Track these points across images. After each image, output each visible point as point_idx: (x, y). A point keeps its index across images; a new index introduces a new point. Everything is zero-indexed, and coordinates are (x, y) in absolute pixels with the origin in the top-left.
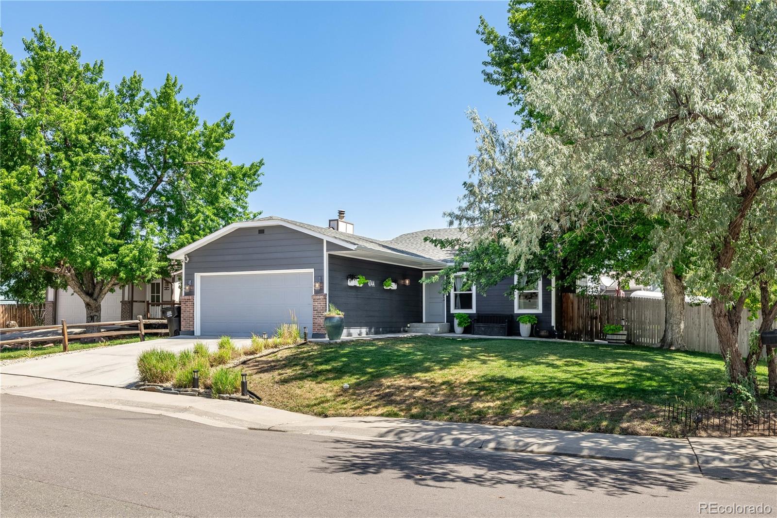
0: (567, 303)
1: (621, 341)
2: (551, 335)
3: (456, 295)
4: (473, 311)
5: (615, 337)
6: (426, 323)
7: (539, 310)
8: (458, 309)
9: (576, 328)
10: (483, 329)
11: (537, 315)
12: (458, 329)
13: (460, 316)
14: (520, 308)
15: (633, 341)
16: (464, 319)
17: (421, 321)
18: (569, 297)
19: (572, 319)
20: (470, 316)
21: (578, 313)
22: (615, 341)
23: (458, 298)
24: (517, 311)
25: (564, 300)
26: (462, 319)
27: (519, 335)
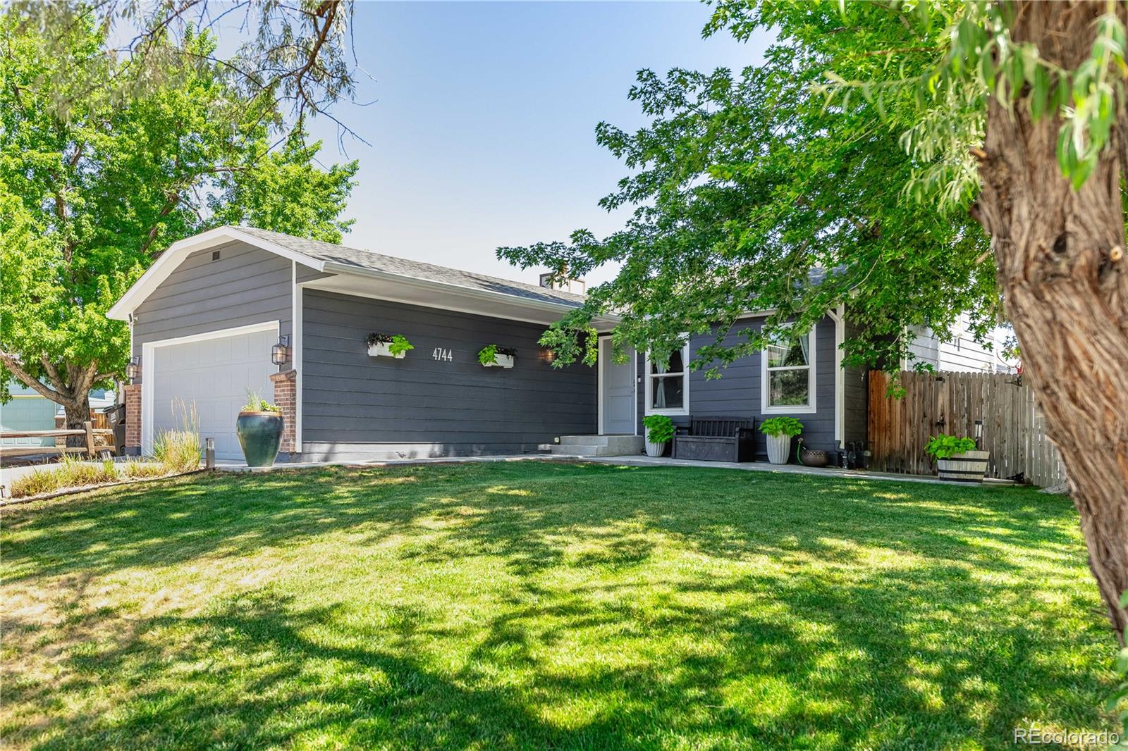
0: (879, 392)
1: (972, 477)
2: (832, 460)
3: (656, 381)
4: (684, 411)
5: (955, 466)
6: (605, 435)
7: (811, 408)
8: (660, 407)
9: (897, 447)
10: (693, 447)
11: (803, 419)
12: (653, 448)
13: (656, 421)
14: (772, 403)
15: (1027, 475)
16: (661, 428)
17: (596, 433)
18: (884, 379)
19: (889, 427)
20: (674, 421)
21: (903, 414)
22: (955, 476)
23: (661, 385)
24: (766, 410)
25: (872, 386)
26: (657, 428)
27: (765, 459)
